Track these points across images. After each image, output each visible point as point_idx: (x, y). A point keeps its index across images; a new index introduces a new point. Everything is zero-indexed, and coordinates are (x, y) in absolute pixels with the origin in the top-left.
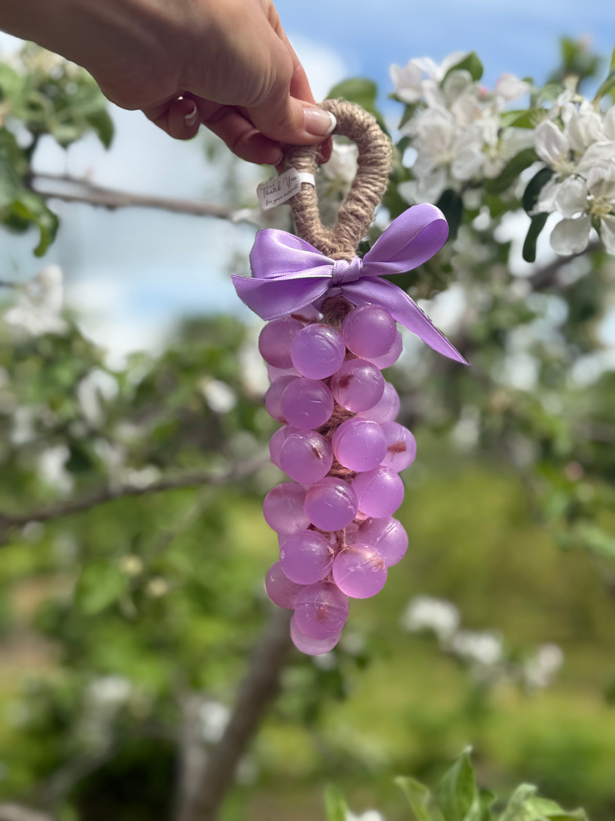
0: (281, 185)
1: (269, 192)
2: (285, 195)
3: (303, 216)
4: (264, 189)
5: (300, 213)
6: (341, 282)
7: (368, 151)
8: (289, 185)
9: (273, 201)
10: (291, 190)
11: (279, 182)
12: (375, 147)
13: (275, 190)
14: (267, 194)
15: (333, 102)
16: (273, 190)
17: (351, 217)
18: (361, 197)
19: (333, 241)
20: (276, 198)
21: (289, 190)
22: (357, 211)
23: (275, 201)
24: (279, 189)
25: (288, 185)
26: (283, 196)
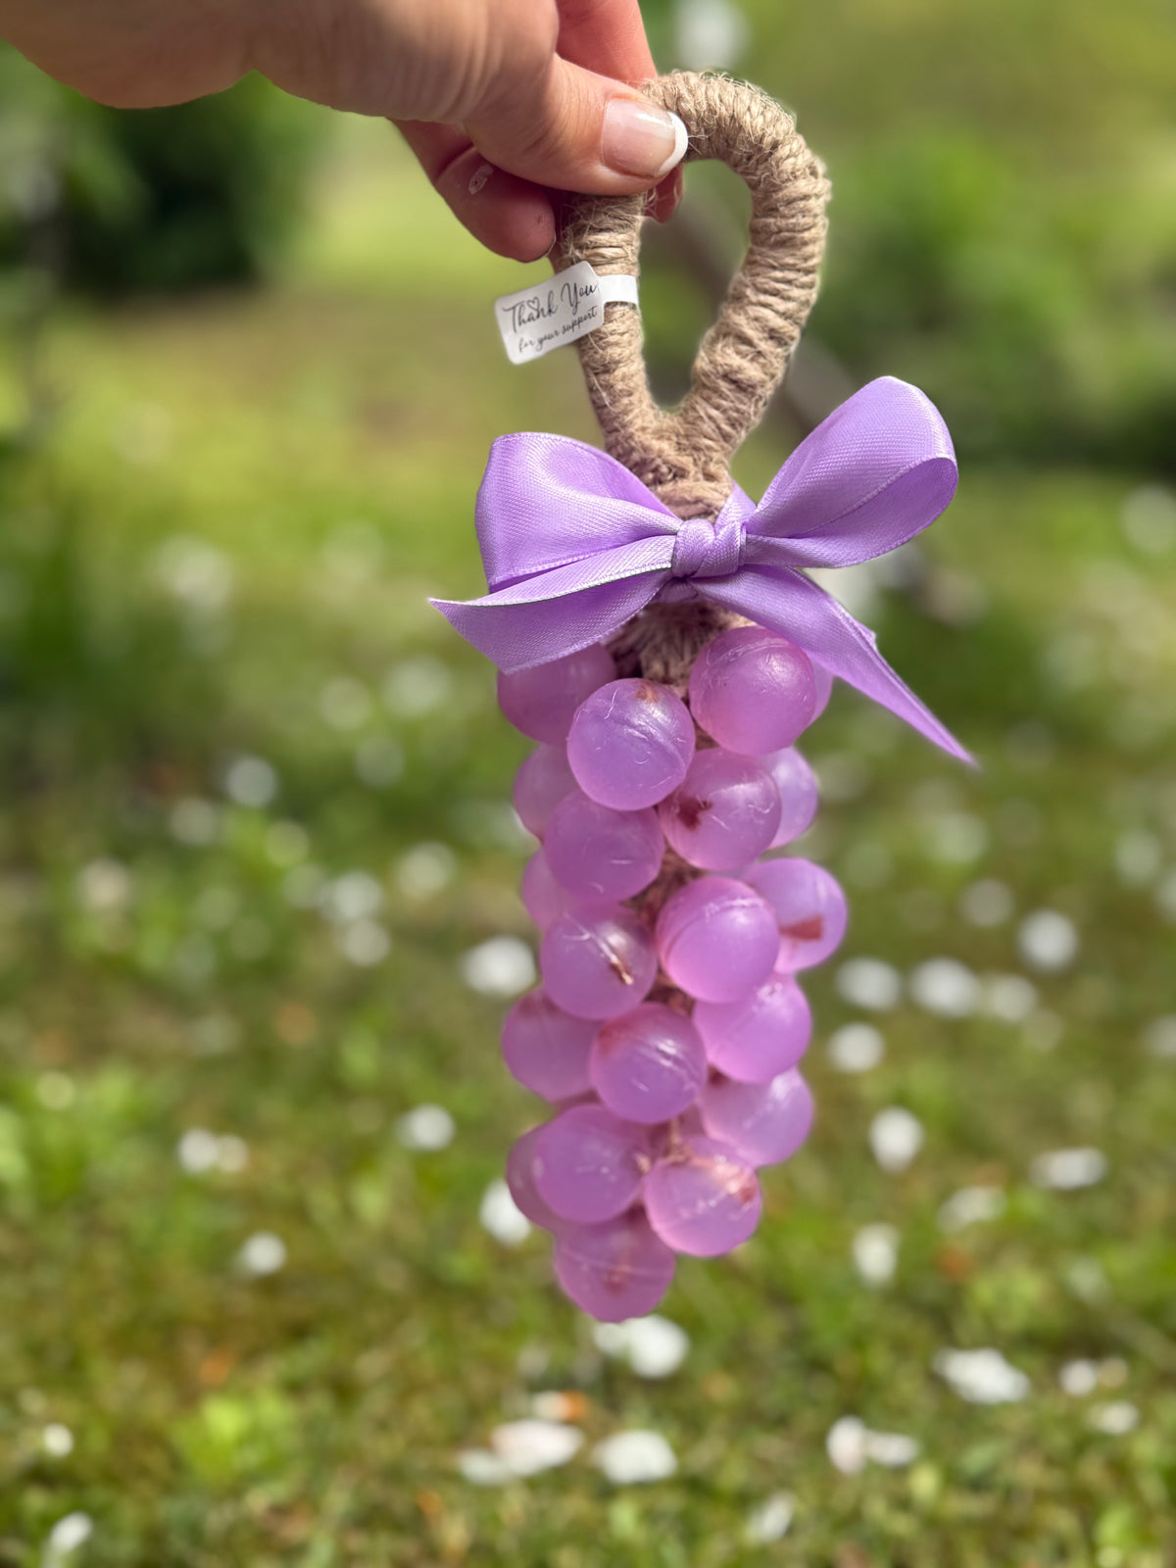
0: (556, 301)
1: (525, 317)
2: (565, 330)
3: (609, 387)
4: (514, 308)
5: (602, 377)
6: (697, 575)
7: (772, 211)
8: (575, 305)
9: (537, 343)
10: (580, 321)
11: (551, 292)
12: (789, 202)
13: (540, 312)
14: (522, 322)
15: (687, 81)
16: (535, 314)
17: (724, 386)
18: (750, 332)
19: (680, 448)
20: (542, 336)
21: (576, 318)
22: (740, 370)
23: (541, 342)
24: (550, 311)
25: (572, 305)
26: (560, 330)
